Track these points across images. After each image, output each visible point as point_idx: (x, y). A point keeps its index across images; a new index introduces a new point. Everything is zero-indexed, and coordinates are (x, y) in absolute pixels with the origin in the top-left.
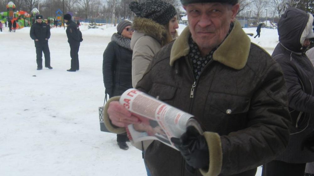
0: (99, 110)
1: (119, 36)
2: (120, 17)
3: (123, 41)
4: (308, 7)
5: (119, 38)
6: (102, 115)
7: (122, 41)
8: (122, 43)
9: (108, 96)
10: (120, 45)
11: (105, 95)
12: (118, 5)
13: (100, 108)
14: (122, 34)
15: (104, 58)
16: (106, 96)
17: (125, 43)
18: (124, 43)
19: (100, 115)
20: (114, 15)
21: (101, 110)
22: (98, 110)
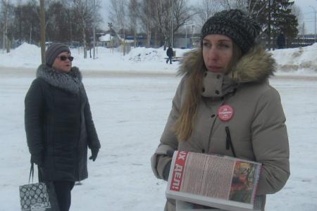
0: (21, 191)
1: (50, 69)
2: (14, 40)
3: (56, 78)
4: (270, 18)
5: (49, 72)
6: (25, 198)
7: (54, 78)
8: (55, 81)
9: (36, 167)
10: (52, 83)
11: (30, 165)
12: (9, 22)
13: (23, 187)
14: (53, 65)
15: (26, 106)
16: (32, 167)
17: (60, 81)
18: (57, 81)
19: (22, 198)
20: (5, 37)
21: (24, 190)
22: (19, 191)
